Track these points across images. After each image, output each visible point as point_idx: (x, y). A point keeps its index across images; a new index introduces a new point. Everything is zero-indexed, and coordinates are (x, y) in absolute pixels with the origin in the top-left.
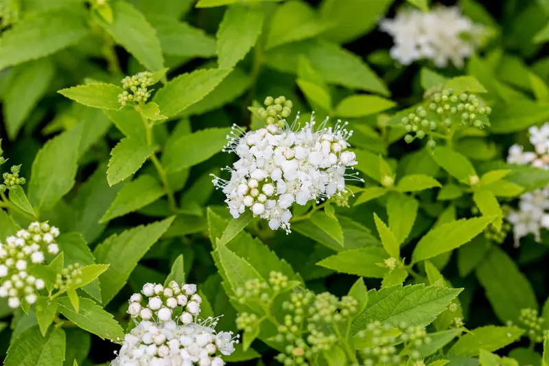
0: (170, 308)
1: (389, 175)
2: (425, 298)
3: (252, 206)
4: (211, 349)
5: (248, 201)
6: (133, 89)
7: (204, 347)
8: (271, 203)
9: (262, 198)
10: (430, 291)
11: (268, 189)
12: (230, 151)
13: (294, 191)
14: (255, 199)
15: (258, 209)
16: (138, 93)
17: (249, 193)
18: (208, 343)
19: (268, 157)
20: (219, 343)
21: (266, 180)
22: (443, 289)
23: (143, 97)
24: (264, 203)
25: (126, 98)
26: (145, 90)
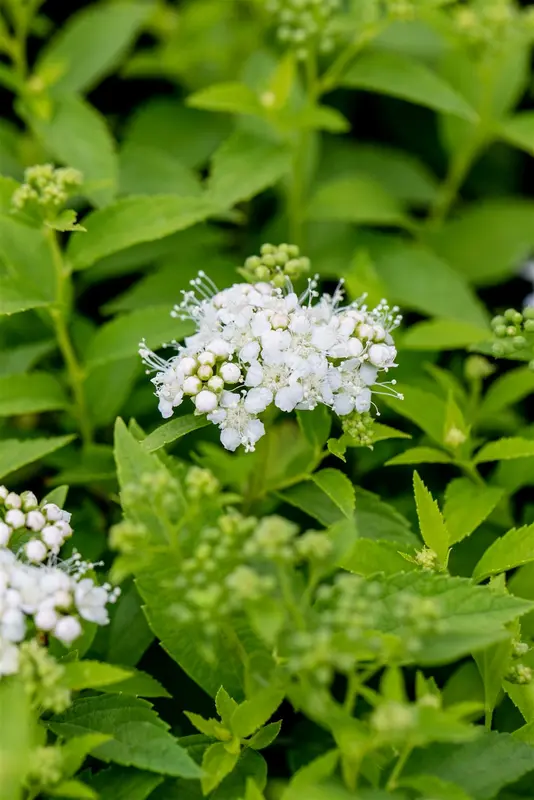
0: (10, 525)
1: (458, 428)
2: (469, 605)
3: (195, 395)
4: (63, 600)
5: (192, 385)
6: (40, 182)
7: (50, 595)
8: (231, 399)
9: (216, 382)
10: (480, 595)
11: (230, 372)
12: (183, 317)
13: (274, 384)
14: (204, 382)
15: (204, 401)
16: (48, 189)
17: (195, 372)
18: (60, 589)
19: (241, 322)
20: (80, 594)
21: (231, 358)
22: (503, 595)
23: (54, 197)
24: (217, 392)
25: (25, 196)
26: (61, 186)
